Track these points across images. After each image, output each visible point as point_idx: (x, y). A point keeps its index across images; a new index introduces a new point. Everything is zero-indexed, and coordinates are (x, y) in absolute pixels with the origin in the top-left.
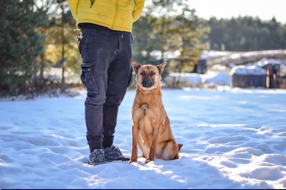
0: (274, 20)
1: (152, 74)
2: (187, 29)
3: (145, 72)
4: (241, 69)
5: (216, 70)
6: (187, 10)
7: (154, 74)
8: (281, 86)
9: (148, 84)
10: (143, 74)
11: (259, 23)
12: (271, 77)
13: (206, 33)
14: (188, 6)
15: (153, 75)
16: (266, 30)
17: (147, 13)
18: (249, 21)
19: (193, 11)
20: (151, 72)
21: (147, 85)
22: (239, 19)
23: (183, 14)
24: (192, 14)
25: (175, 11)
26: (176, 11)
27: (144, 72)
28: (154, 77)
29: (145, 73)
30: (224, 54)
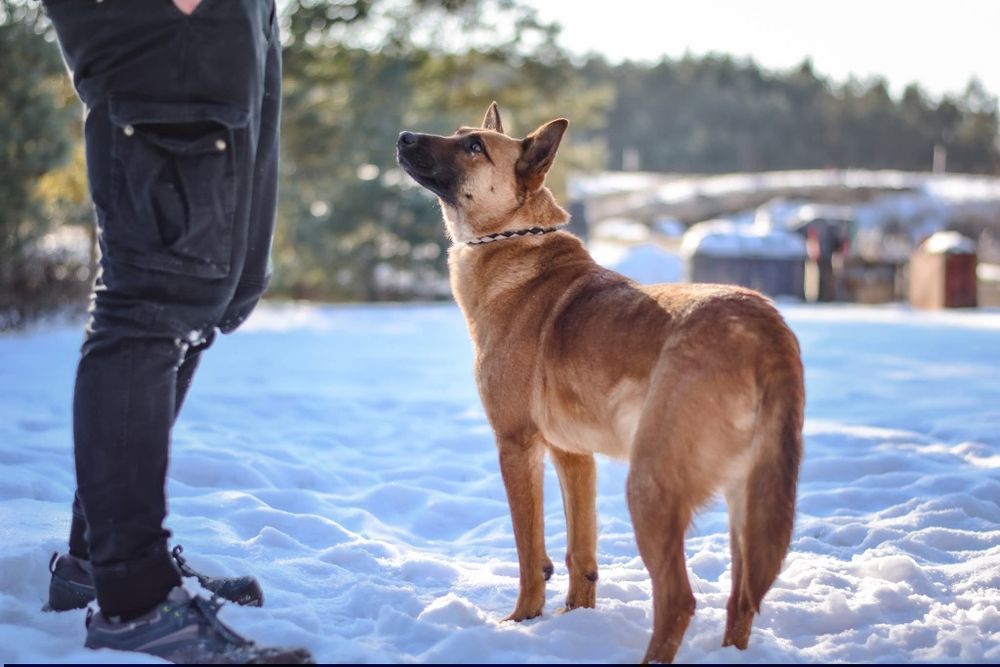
0: (806, 68)
2: (528, 94)
4: (718, 237)
5: (614, 240)
6: (529, 23)
8: (863, 294)
11: (753, 78)
12: (824, 264)
13: (596, 109)
14: (534, 12)
16: (780, 102)
17: (396, 36)
18: (721, 73)
19: (553, 30)
22: (687, 62)
23: (517, 39)
24: (550, 42)
25: (492, 28)
26: (495, 28)
30: (634, 184)
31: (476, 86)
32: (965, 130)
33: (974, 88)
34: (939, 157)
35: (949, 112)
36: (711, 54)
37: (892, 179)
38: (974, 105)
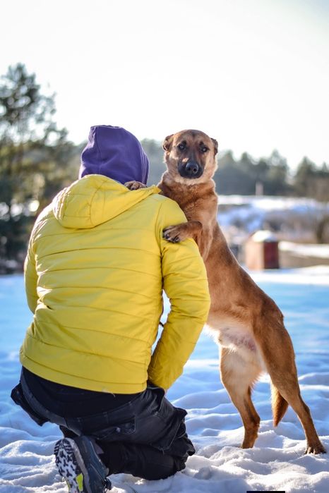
1: (202, 150)
2: (52, 165)
3: (188, 142)
7: (206, 151)
9: (195, 170)
10: (182, 147)
15: (203, 152)
19: (63, 133)
20: (199, 142)
21: (190, 172)
23: (46, 137)
24: (63, 138)
25: (32, 132)
26: (34, 132)
27: (184, 143)
28: (205, 157)
29: (187, 146)
31: (26, 161)
32: (271, 174)
33: (275, 154)
34: (259, 188)
35: (263, 166)
36: (145, 139)
37: (236, 200)
38: (275, 162)
